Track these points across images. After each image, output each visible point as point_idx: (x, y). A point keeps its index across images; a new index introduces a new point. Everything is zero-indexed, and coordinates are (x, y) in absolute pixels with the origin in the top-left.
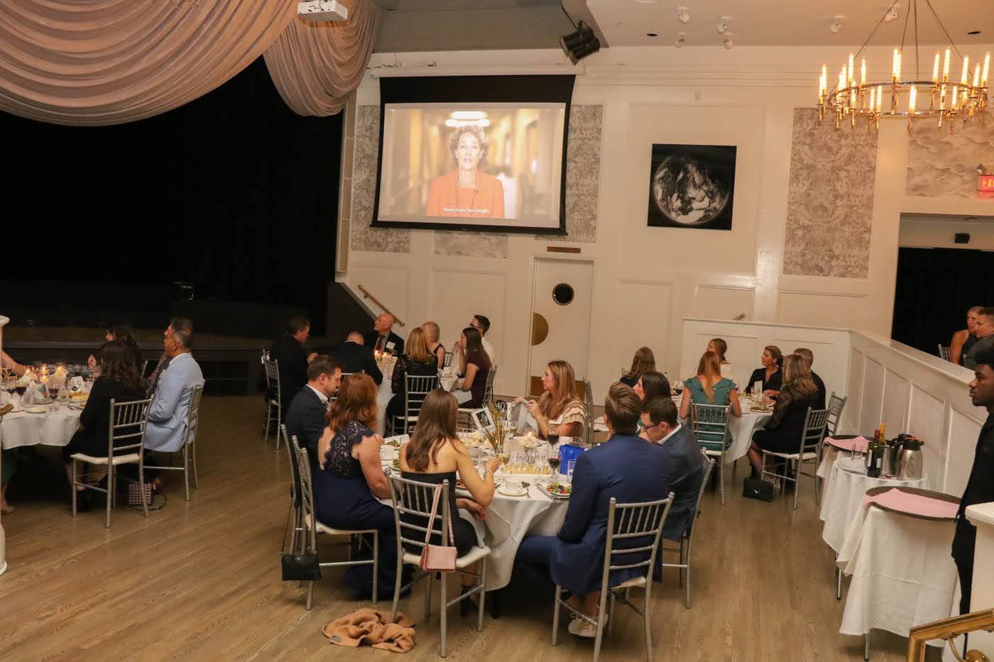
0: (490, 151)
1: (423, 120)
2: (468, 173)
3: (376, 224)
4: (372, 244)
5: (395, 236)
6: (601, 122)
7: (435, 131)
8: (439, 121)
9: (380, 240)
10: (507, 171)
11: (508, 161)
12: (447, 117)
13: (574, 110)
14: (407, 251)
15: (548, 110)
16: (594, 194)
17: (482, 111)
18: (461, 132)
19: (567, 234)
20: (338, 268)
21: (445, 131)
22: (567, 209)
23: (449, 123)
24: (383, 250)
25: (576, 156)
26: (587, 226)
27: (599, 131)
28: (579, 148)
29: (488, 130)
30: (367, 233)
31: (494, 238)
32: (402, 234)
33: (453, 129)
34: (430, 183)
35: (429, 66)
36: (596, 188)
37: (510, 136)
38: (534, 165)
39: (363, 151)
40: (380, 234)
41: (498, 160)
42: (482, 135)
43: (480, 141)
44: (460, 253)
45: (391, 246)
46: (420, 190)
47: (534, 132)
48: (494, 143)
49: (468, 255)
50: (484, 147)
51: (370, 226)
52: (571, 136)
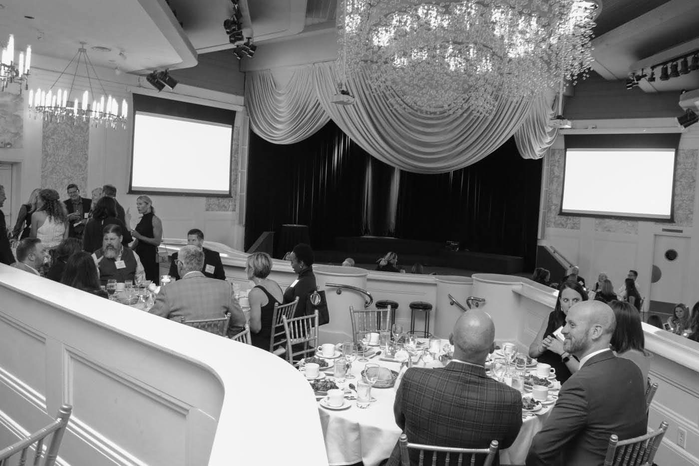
3: (562, 213)
4: (558, 224)
5: (572, 220)
6: (697, 159)
9: (563, 222)
13: (680, 152)
14: (578, 228)
16: (692, 200)
19: (675, 222)
20: (539, 237)
22: (675, 207)
24: (564, 228)
25: (681, 178)
26: (687, 218)
27: (696, 164)
28: (683, 174)
30: (555, 218)
31: (629, 223)
32: (577, 219)
35: (593, 128)
36: (693, 197)
39: (554, 173)
40: (564, 218)
44: (609, 230)
45: (569, 226)
49: (614, 231)
51: (559, 215)
52: (678, 167)
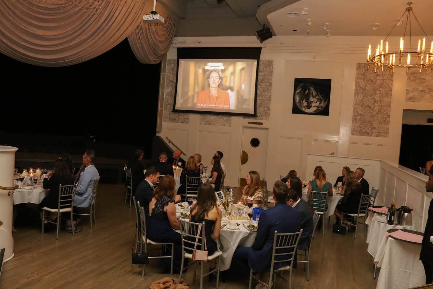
0: (224, 80)
1: (195, 66)
2: (214, 89)
3: (175, 110)
4: (173, 120)
5: (182, 116)
6: (272, 68)
7: (200, 71)
8: (202, 66)
9: (176, 118)
10: (232, 89)
11: (232, 85)
12: (206, 65)
13: (261, 63)
14: (188, 123)
15: (250, 63)
16: (269, 99)
17: (221, 63)
18: (212, 71)
19: (257, 117)
20: (158, 129)
21: (205, 71)
22: (257, 105)
23: (207, 68)
24: (177, 122)
25: (262, 83)
26: (266, 113)
27: (272, 72)
28: (263, 80)
29: (223, 71)
30: (170, 114)
31: (225, 118)
33: (208, 70)
34: (198, 93)
35: (199, 42)
36: (270, 97)
37: (233, 73)
38: (243, 86)
39: (170, 79)
40: (176, 115)
41: (228, 84)
42: (220, 73)
43: (219, 75)
44: (210, 124)
45: (180, 121)
46: (193, 96)
47: (243, 72)
48: (226, 77)
49: (214, 125)
50: (221, 78)
51: (172, 111)
52: (259, 74)
